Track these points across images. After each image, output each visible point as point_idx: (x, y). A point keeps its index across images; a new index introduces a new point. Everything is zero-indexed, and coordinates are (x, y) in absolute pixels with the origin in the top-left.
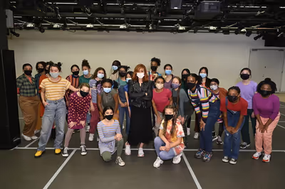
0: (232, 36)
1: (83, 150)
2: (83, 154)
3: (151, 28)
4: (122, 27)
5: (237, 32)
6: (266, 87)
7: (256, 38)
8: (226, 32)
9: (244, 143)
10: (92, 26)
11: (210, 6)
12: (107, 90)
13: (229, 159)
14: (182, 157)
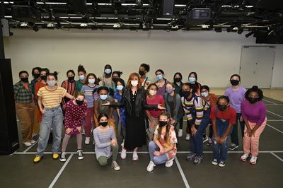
0: (224, 33)
1: (80, 154)
2: (80, 158)
3: (144, 27)
4: (116, 25)
5: (229, 30)
6: (254, 94)
7: (247, 36)
8: (219, 30)
9: (233, 145)
10: (86, 25)
11: (200, 13)
12: (104, 97)
13: (218, 162)
14: (174, 161)
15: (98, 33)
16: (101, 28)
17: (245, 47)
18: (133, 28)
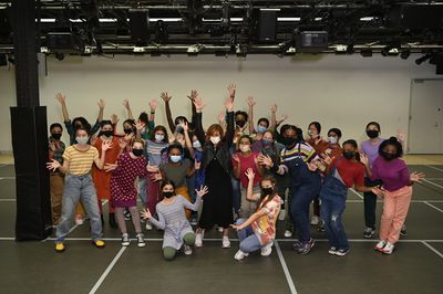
1: (140, 240)
2: (141, 245)
5: (385, 52)
7: (419, 62)
8: (367, 53)
10: (142, 49)
11: (313, 39)
12: (175, 158)
15: (162, 61)
16: (168, 52)
17: (418, 81)
18: (219, 53)
